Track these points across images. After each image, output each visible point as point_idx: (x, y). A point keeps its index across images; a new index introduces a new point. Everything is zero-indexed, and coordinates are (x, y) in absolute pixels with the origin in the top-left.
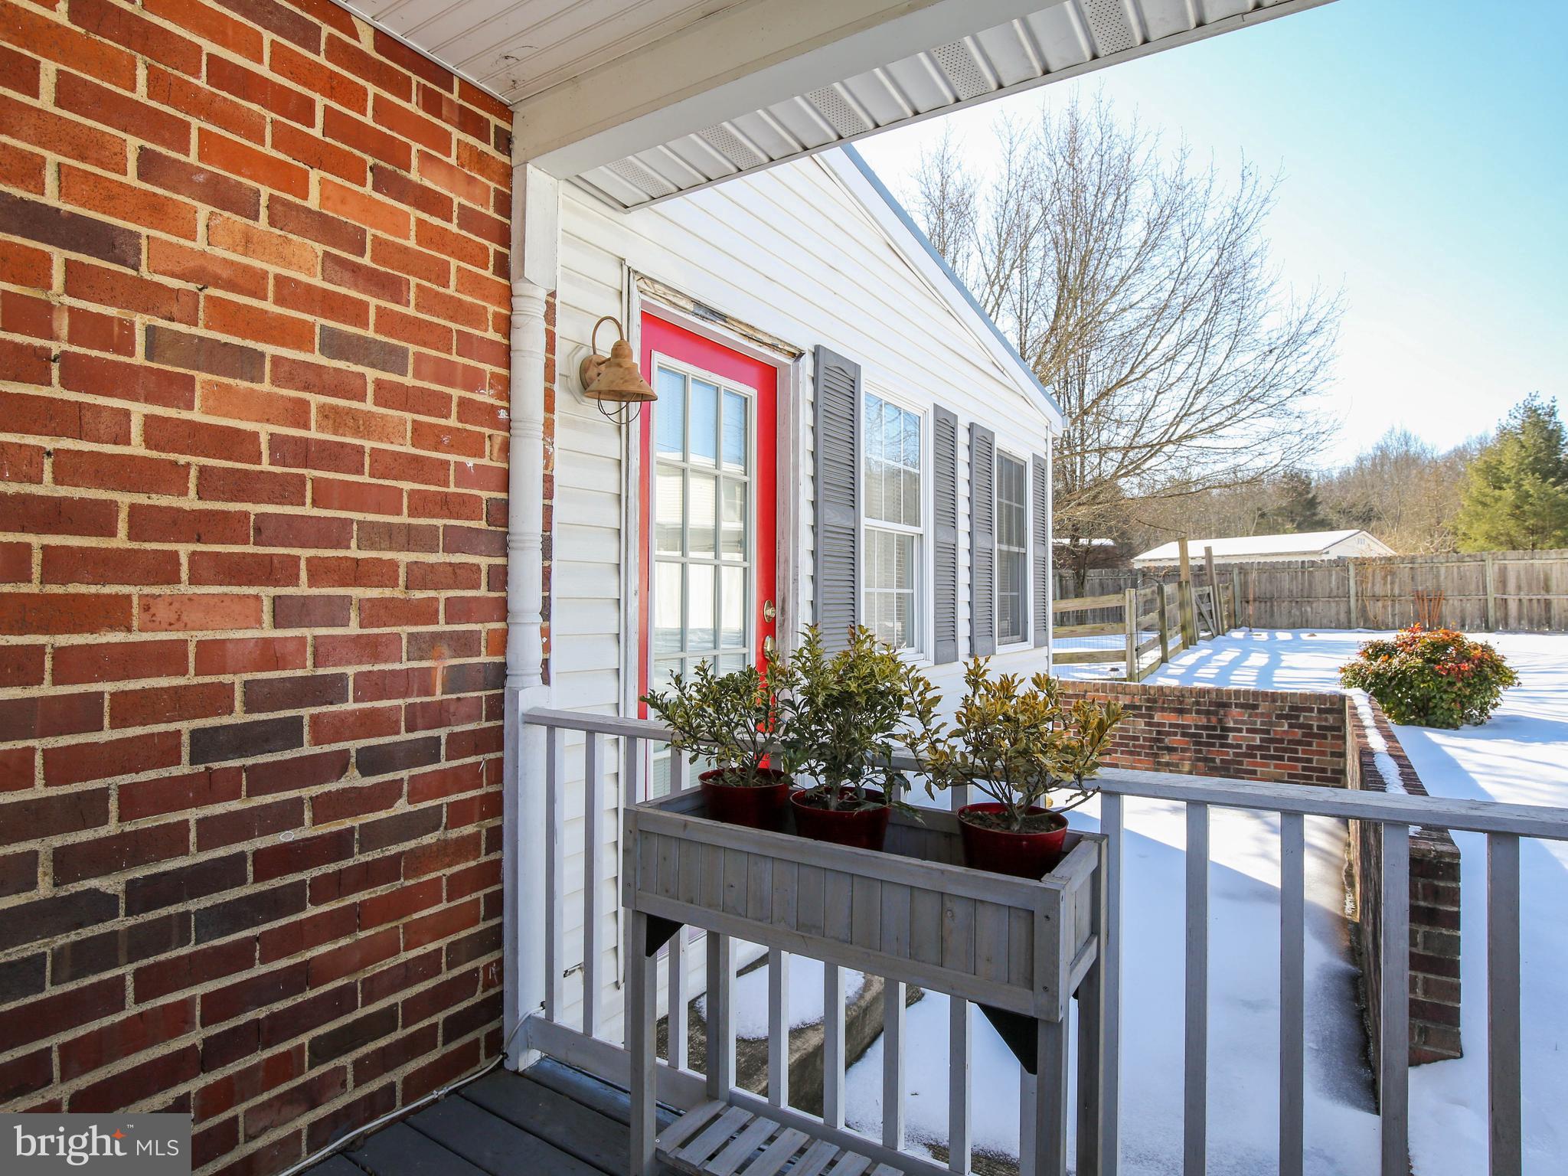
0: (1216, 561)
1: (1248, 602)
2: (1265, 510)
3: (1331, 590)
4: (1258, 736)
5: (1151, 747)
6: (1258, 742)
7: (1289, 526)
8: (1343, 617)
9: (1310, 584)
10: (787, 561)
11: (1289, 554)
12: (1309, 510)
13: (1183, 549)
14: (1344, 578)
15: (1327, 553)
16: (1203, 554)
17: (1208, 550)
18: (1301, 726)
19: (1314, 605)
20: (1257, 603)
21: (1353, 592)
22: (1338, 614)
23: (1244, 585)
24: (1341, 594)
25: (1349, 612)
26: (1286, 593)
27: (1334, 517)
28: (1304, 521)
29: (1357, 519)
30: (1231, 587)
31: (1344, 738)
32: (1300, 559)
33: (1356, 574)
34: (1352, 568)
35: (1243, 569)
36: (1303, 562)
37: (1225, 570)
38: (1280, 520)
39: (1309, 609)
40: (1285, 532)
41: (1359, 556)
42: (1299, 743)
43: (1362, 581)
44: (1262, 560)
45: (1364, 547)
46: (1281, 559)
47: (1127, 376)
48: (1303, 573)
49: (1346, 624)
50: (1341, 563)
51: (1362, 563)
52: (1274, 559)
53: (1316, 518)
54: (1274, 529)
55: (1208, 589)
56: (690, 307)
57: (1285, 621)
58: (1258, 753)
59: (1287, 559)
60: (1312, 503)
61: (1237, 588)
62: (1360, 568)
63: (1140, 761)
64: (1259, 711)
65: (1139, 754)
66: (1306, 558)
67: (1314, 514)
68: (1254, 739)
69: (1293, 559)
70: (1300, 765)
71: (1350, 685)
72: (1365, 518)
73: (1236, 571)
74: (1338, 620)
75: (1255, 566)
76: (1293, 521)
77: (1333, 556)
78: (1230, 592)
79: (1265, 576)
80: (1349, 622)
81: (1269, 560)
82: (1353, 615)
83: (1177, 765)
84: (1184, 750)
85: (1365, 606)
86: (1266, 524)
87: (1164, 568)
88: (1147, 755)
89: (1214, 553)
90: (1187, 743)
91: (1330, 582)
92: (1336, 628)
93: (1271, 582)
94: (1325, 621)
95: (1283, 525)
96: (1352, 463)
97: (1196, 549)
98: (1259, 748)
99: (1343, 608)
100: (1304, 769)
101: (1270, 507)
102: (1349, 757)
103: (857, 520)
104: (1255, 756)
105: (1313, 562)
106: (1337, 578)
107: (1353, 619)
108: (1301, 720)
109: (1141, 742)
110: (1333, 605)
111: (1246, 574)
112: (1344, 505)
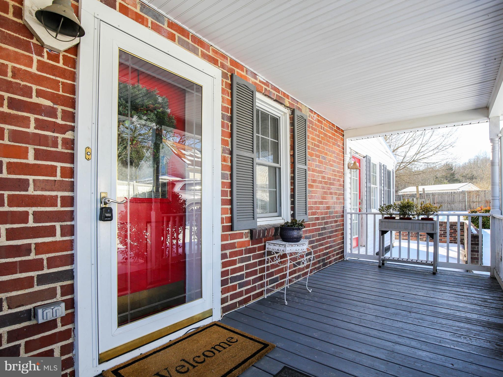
0: (426, 192)
1: (435, 204)
2: (438, 176)
3: (460, 200)
4: (443, 232)
5: (416, 235)
6: (443, 233)
7: (446, 181)
8: (463, 208)
9: (454, 198)
10: (363, 192)
11: (447, 190)
12: (452, 176)
13: (417, 189)
14: (464, 196)
15: (459, 189)
16: (422, 190)
17: (424, 189)
18: (453, 229)
19: (455, 204)
20: (437, 204)
21: (466, 201)
22: (462, 207)
23: (434, 199)
24: (463, 201)
25: (465, 206)
26: (446, 201)
27: (461, 178)
28: (451, 179)
29: (468, 179)
30: (429, 200)
31: (464, 232)
32: (451, 191)
33: (468, 195)
34: (466, 194)
35: (433, 194)
36: (451, 192)
37: (428, 195)
38: (442, 179)
39: (453, 206)
40: (444, 183)
41: (469, 190)
42: (453, 233)
43: (469, 197)
44: (439, 192)
45: (470, 188)
46: (445, 191)
47: (403, 144)
48: (451, 195)
49: (464, 209)
50: (463, 192)
51: (469, 192)
52: (443, 191)
53: (455, 179)
54: (440, 183)
55: (424, 200)
56: (354, 152)
57: (446, 209)
58: (443, 235)
59: (447, 191)
60: (453, 174)
61: (431, 200)
62: (469, 194)
63: (413, 238)
64: (443, 226)
65: (413, 237)
66: (453, 191)
67: (454, 177)
68: (442, 232)
69: (448, 191)
70: (453, 238)
71: (465, 220)
72: (471, 179)
73: (431, 195)
74: (462, 208)
75: (437, 194)
76: (447, 180)
77: (461, 190)
78: (429, 201)
79: (440, 197)
80: (465, 209)
81: (441, 192)
82: (467, 207)
83: (422, 239)
84: (424, 235)
85: (470, 204)
86: (438, 181)
87: (409, 194)
88: (415, 237)
89: (425, 190)
90: (425, 234)
91: (460, 198)
92: (461, 211)
93: (442, 198)
94: (458, 209)
95: (443, 181)
96: (467, 161)
97: (421, 188)
98: (443, 234)
99: (464, 205)
100: (454, 239)
101: (439, 175)
102: (465, 236)
103: (371, 185)
104: (442, 236)
105: (455, 192)
106: (462, 196)
107: (467, 208)
108: (453, 228)
109: (413, 234)
110: (461, 204)
111: (434, 196)
112: (464, 174)
